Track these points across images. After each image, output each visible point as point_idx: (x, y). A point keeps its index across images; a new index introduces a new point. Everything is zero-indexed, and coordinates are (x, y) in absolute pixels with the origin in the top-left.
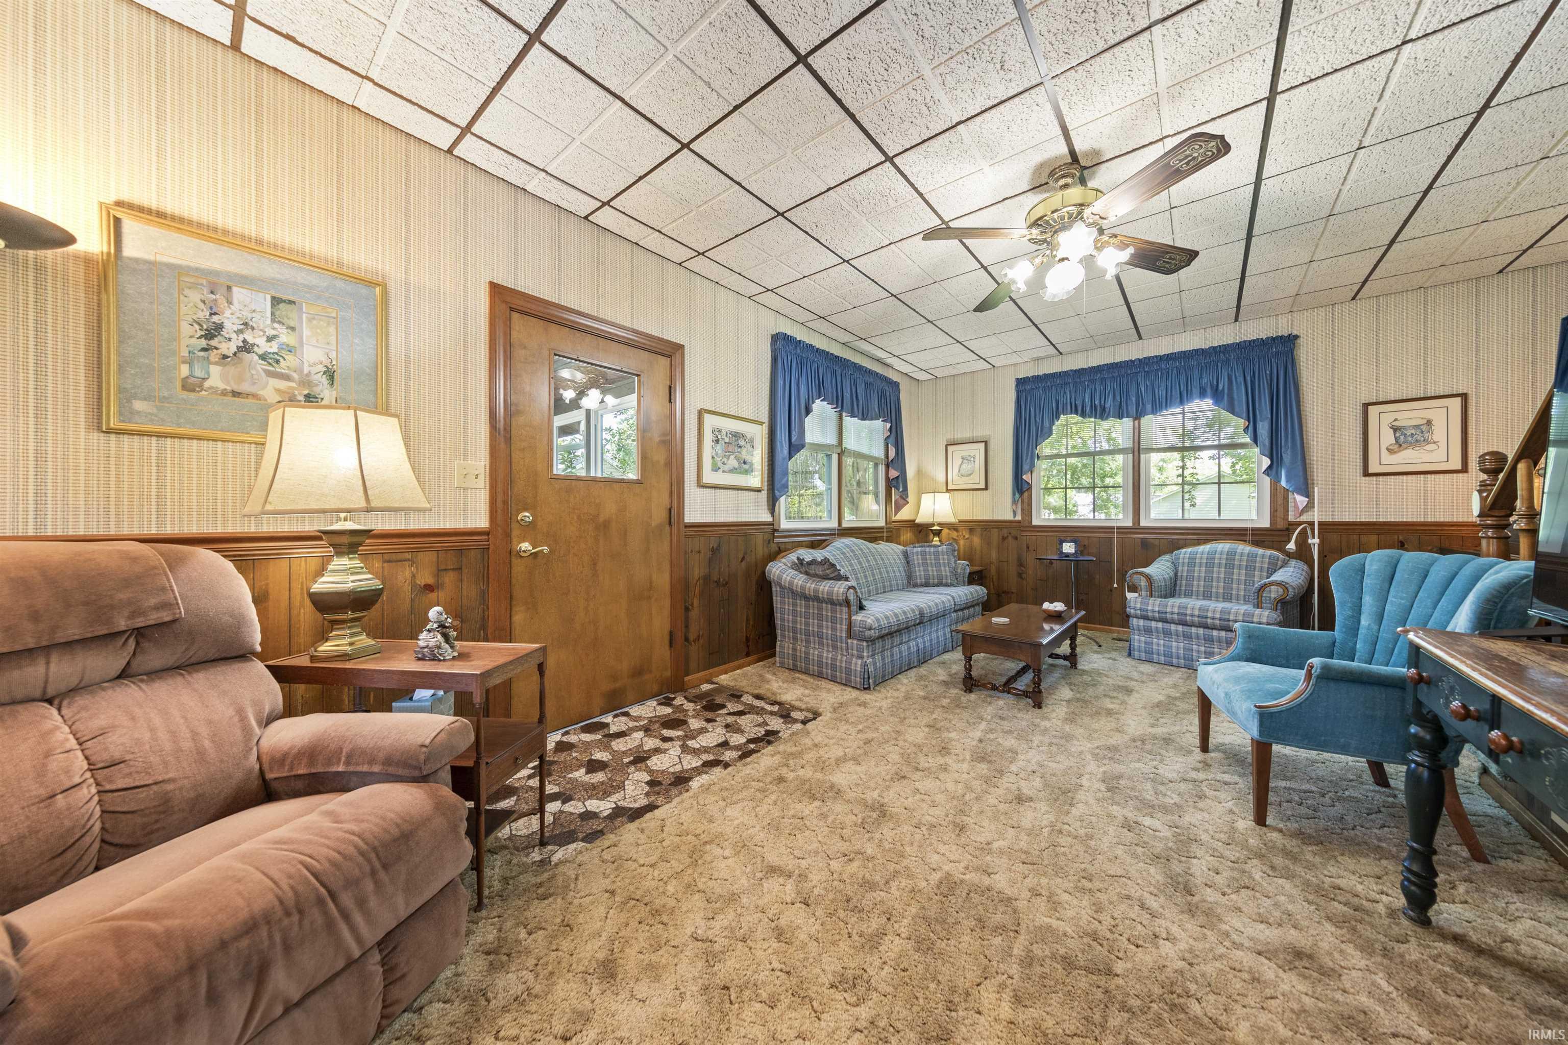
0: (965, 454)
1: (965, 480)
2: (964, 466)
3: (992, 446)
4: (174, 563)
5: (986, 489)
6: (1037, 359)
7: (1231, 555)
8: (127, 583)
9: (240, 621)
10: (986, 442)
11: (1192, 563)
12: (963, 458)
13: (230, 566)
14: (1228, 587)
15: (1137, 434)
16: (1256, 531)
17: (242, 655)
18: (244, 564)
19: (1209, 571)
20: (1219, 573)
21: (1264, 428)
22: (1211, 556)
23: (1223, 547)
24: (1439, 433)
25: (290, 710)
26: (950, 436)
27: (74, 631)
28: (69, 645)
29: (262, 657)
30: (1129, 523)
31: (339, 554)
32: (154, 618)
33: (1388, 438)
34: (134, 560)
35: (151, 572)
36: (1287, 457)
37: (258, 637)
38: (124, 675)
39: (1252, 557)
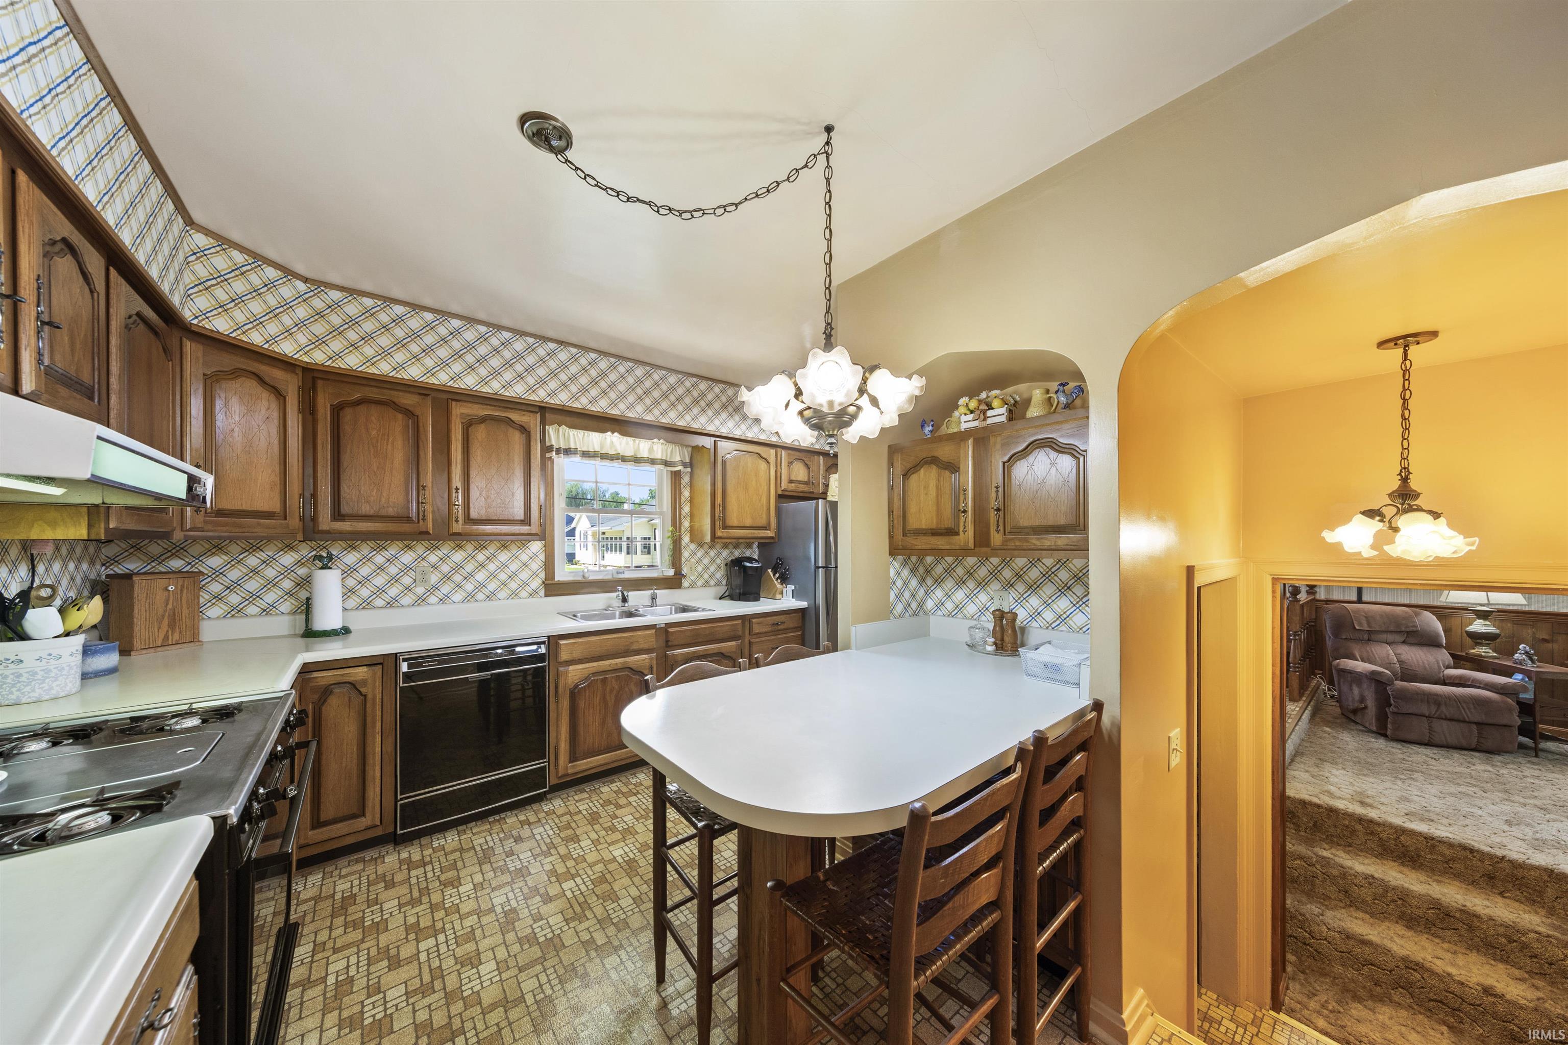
4: (1417, 614)
8: (1404, 618)
9: (1438, 635)
13: (1434, 617)
17: (1438, 645)
18: (1440, 617)
25: (1456, 667)
27: (1392, 629)
28: (1391, 632)
29: (1445, 648)
31: (1479, 618)
32: (1411, 629)
34: (1406, 613)
35: (1410, 616)
37: (1444, 641)
38: (1404, 642)
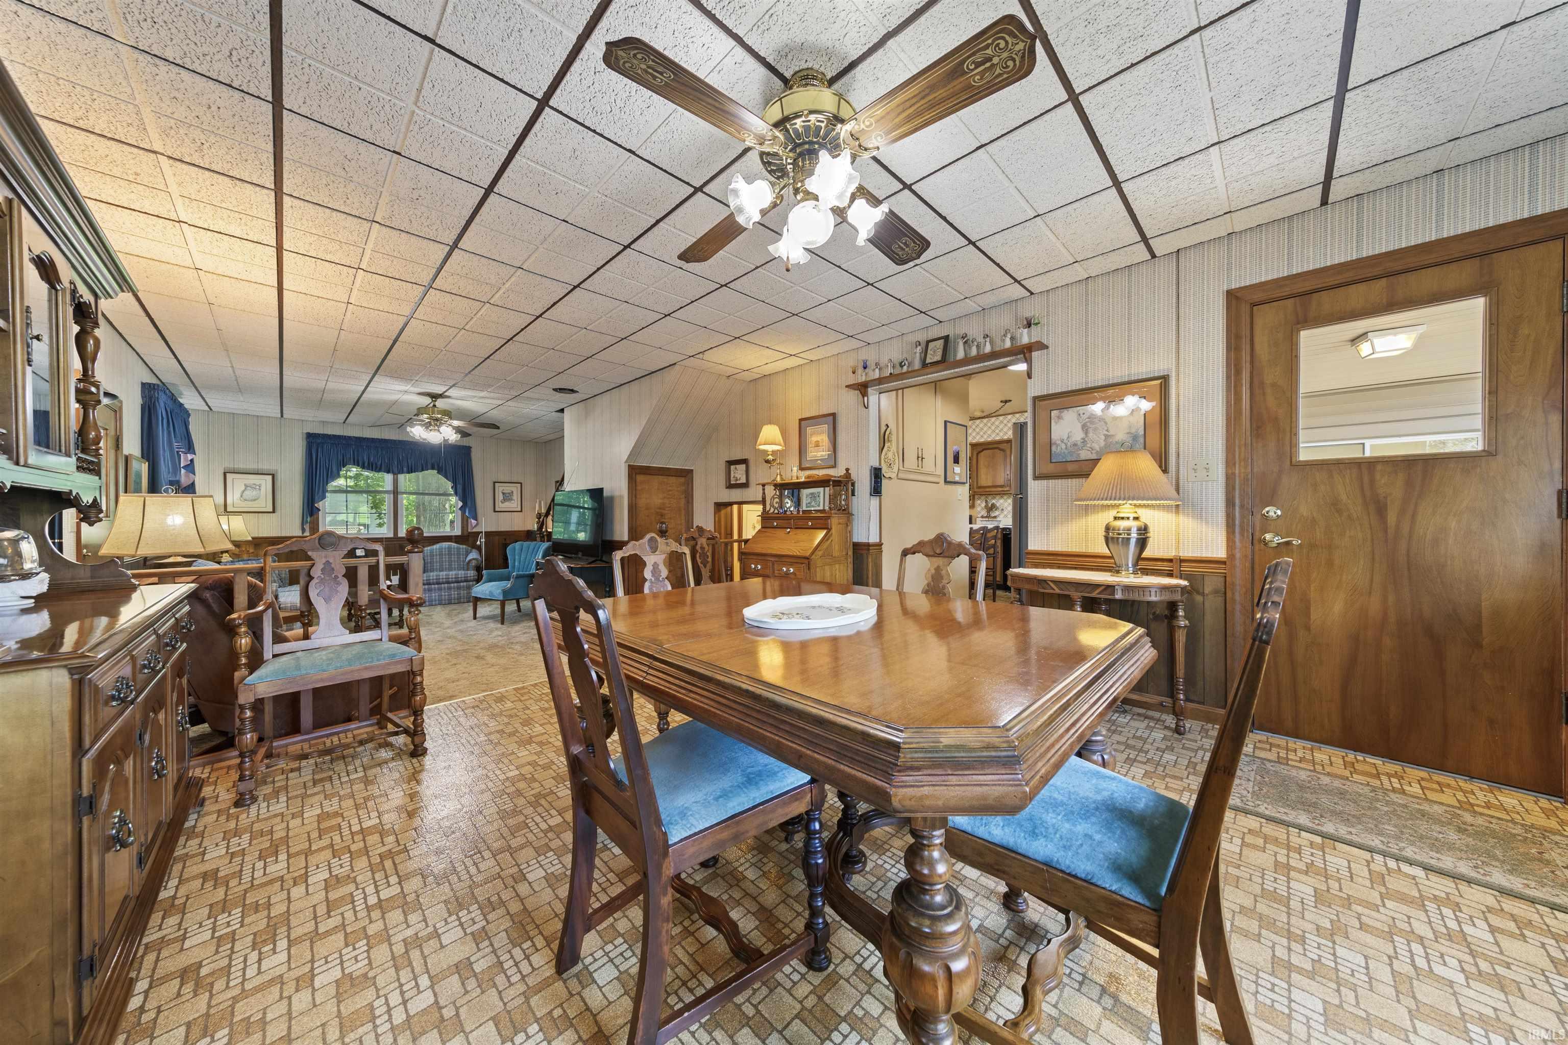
0: (247, 482)
1: (250, 504)
2: (247, 493)
3: (279, 477)
5: (274, 512)
6: (324, 423)
7: (449, 548)
10: (273, 476)
11: (432, 555)
12: (246, 486)
14: (441, 566)
15: (396, 483)
16: (456, 537)
19: (441, 558)
20: (446, 558)
21: (460, 487)
22: (441, 549)
23: (445, 544)
24: (515, 497)
26: (229, 465)
30: (391, 535)
33: (501, 497)
36: (469, 503)
39: (458, 549)
